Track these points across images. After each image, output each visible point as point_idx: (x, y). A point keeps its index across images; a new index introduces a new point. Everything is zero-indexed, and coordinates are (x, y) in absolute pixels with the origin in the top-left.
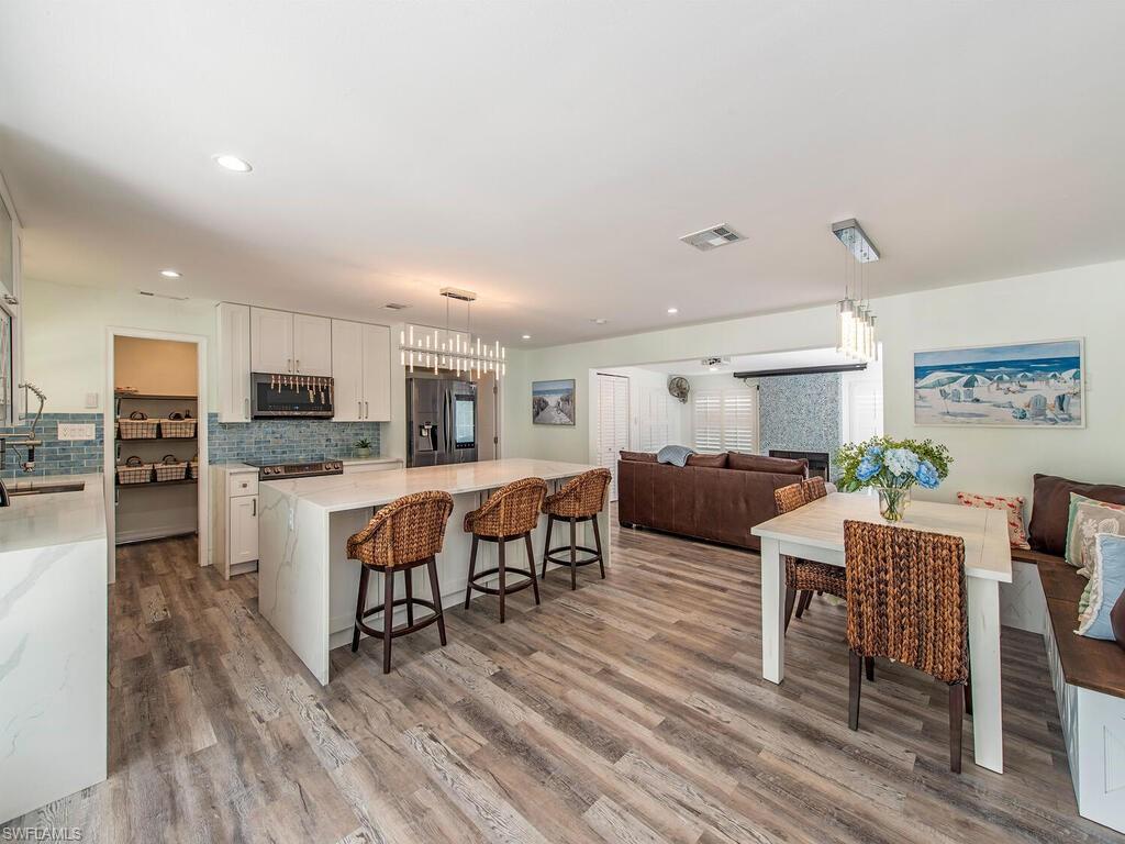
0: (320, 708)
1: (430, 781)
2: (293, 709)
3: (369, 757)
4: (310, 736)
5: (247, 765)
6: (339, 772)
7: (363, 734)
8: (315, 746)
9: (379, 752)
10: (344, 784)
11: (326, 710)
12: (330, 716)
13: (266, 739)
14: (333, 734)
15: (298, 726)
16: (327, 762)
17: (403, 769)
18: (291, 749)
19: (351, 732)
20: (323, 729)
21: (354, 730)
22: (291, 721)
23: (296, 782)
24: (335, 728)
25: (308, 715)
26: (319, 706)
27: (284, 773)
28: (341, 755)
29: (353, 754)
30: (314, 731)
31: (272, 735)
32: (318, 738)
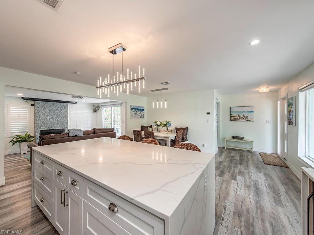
0: (223, 218)
1: (220, 188)
2: (230, 226)
3: (225, 198)
4: (232, 213)
5: (251, 221)
6: (232, 201)
7: (221, 203)
8: (233, 210)
9: (222, 198)
10: (233, 199)
11: (222, 216)
12: (223, 214)
13: (243, 223)
14: (227, 209)
15: (233, 219)
16: (233, 205)
17: (222, 192)
18: (238, 215)
19: (223, 205)
20: (228, 212)
21: (222, 205)
22: (234, 222)
23: (242, 207)
24: (225, 209)
25: (228, 219)
26: (223, 219)
27: (243, 211)
28: (229, 203)
29: (227, 202)
30: (230, 214)
31: (241, 223)
32: (230, 211)
